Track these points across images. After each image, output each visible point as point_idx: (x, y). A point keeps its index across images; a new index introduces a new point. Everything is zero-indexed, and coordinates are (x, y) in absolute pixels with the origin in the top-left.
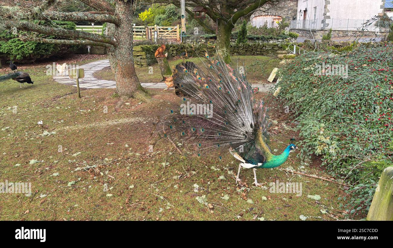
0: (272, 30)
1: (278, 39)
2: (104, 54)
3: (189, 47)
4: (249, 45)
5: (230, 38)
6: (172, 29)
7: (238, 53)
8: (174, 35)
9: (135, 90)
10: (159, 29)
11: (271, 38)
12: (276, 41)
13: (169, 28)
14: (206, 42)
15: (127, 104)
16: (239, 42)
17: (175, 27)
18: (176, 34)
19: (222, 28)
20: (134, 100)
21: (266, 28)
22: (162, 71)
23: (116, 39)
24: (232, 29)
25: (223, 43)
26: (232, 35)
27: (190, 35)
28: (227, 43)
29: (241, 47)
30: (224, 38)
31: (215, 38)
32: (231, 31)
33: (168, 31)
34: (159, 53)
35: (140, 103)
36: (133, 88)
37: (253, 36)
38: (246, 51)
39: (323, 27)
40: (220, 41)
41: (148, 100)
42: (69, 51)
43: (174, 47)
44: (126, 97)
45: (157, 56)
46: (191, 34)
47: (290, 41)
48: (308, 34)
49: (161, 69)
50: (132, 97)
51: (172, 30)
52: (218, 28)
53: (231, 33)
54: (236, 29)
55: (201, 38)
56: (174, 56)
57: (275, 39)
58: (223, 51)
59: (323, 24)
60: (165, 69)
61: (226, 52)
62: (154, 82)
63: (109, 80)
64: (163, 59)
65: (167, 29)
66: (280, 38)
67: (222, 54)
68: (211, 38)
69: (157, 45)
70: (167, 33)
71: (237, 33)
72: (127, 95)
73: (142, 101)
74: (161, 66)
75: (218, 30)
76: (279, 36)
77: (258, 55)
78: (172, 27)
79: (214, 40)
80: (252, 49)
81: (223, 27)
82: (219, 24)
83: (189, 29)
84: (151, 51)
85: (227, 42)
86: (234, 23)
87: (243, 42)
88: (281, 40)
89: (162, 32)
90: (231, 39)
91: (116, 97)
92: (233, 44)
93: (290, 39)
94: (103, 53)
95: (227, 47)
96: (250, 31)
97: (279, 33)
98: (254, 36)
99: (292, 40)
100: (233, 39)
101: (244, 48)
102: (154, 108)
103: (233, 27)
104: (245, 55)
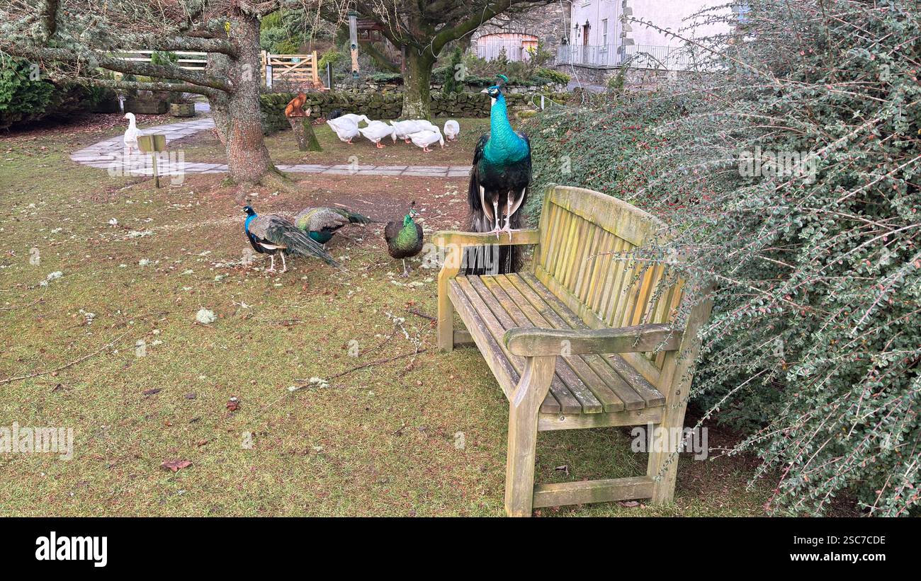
0: (516, 67)
1: (528, 86)
2: (158, 114)
3: (346, 100)
4: (468, 98)
5: (429, 82)
6: (301, 60)
7: (448, 112)
8: (305, 74)
9: (265, 172)
10: (272, 60)
11: (515, 84)
12: (525, 90)
13: (296, 59)
14: (379, 90)
15: (253, 194)
16: (448, 92)
17: (309, 56)
18: (310, 72)
19: (413, 61)
20: (263, 189)
21: (505, 63)
22: (300, 144)
23: (232, 81)
24: (432, 64)
25: (417, 91)
26: (434, 76)
27: (343, 75)
28: (424, 92)
29: (452, 101)
30: (417, 81)
31: (399, 81)
32: (431, 68)
33: (291, 66)
34: (294, 109)
35: (276, 194)
36: (259, 168)
37: (477, 78)
38: (462, 109)
39: (620, 61)
40: (410, 88)
41: (291, 189)
42: (82, 106)
43: (315, 99)
44: (249, 184)
45: (291, 115)
46: (345, 71)
47: (553, 89)
48: (593, 75)
49: (298, 140)
50: (259, 184)
51: (302, 62)
52: (406, 62)
53: (430, 73)
54: (442, 62)
55: (368, 81)
56: (315, 118)
57: (522, 85)
58: (416, 107)
59: (620, 55)
60: (306, 139)
61: (423, 109)
62: (287, 164)
63: (195, 161)
64: (302, 120)
65: (289, 60)
66: (532, 83)
67: (414, 113)
68: (390, 81)
69: (280, 94)
70: (291, 68)
71: (443, 73)
72: (250, 180)
73: (278, 190)
74: (298, 133)
75: (406, 66)
76: (531, 80)
77: (486, 117)
78: (301, 56)
79: (394, 86)
80: (475, 106)
81: (415, 60)
82: (407, 55)
83: (341, 62)
84: (269, 107)
85: (423, 89)
86: (437, 54)
87: (456, 91)
88: (534, 88)
89: (278, 66)
90: (432, 84)
91: (229, 185)
92: (435, 94)
93: (552, 85)
94: (156, 112)
95: (424, 100)
96: (472, 69)
97: (531, 73)
98: (479, 79)
99: (557, 88)
100: (436, 84)
101: (458, 103)
102: (304, 199)
103: (435, 61)
104: (461, 117)
